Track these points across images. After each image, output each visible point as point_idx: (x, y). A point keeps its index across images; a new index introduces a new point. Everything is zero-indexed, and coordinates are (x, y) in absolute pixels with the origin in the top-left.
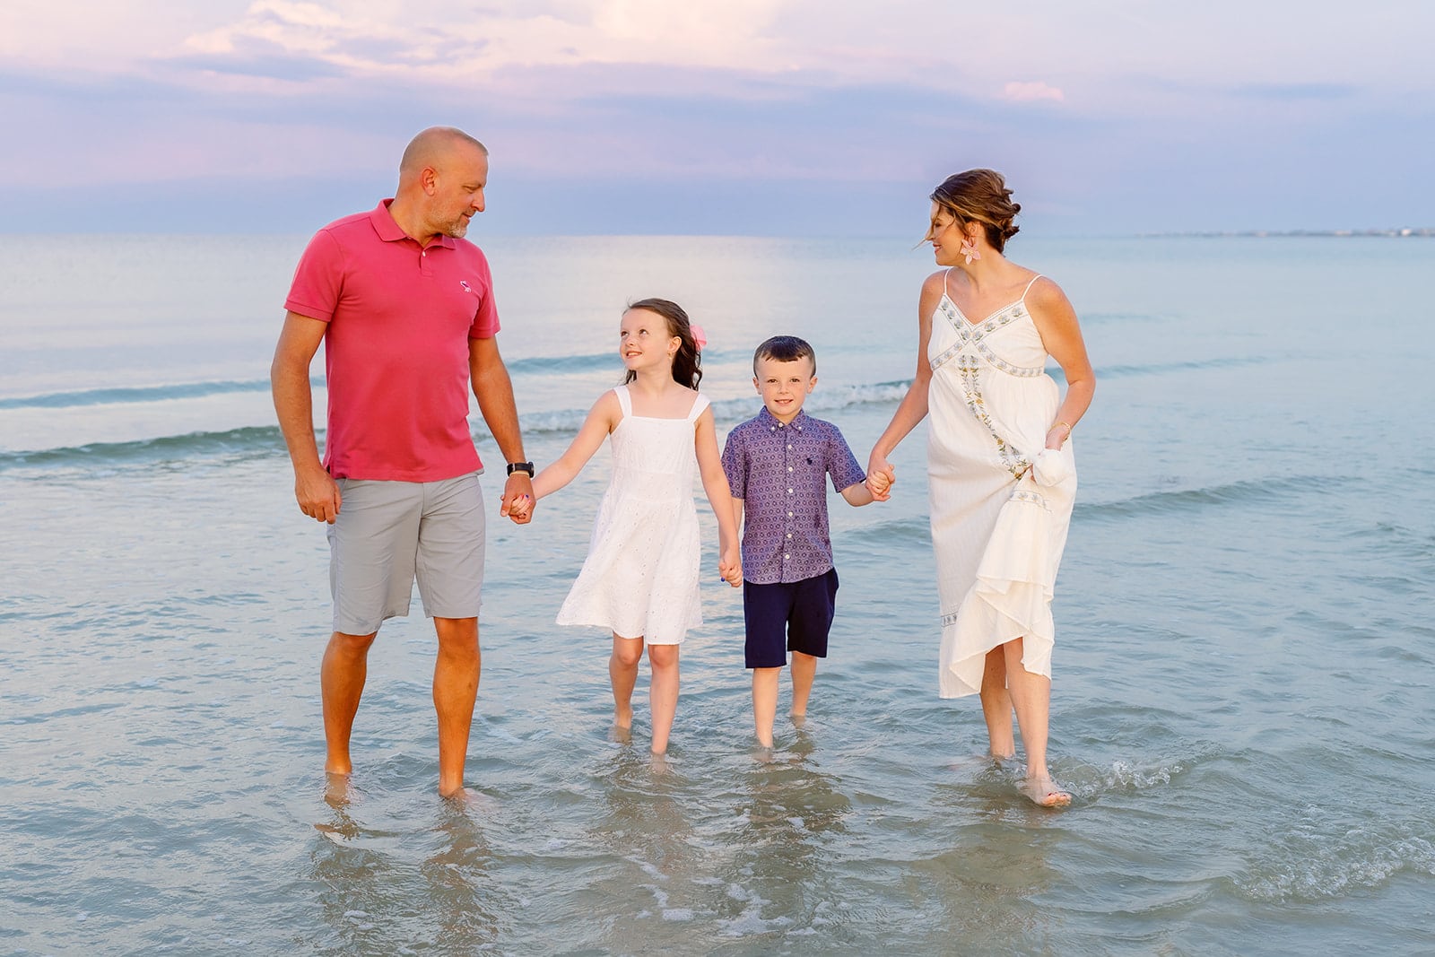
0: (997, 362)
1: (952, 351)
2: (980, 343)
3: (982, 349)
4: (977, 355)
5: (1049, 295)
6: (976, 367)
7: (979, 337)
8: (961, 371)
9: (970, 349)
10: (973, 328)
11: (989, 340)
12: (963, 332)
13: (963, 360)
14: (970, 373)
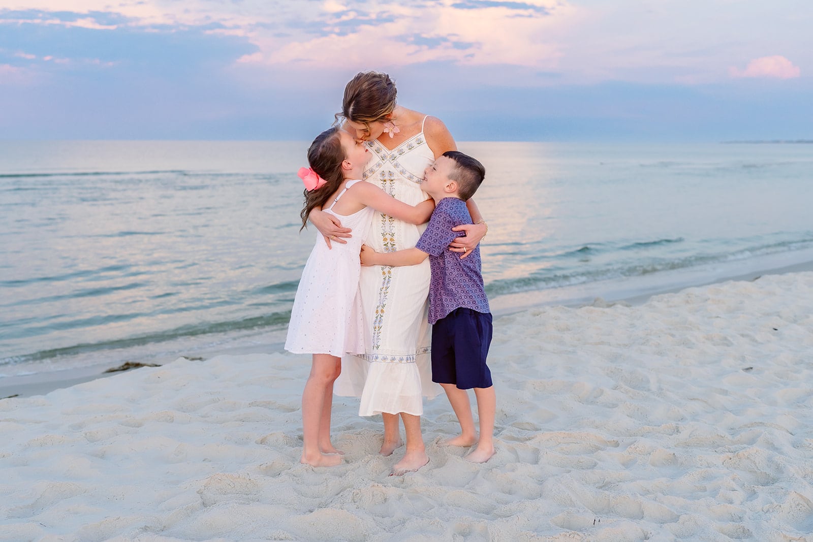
0: (407, 175)
1: (375, 168)
2: (395, 162)
3: (396, 166)
4: (393, 170)
5: (437, 129)
6: (392, 178)
7: (394, 158)
8: (382, 182)
9: (387, 166)
10: (389, 152)
11: (400, 160)
12: (382, 155)
13: (383, 174)
14: (388, 182)
